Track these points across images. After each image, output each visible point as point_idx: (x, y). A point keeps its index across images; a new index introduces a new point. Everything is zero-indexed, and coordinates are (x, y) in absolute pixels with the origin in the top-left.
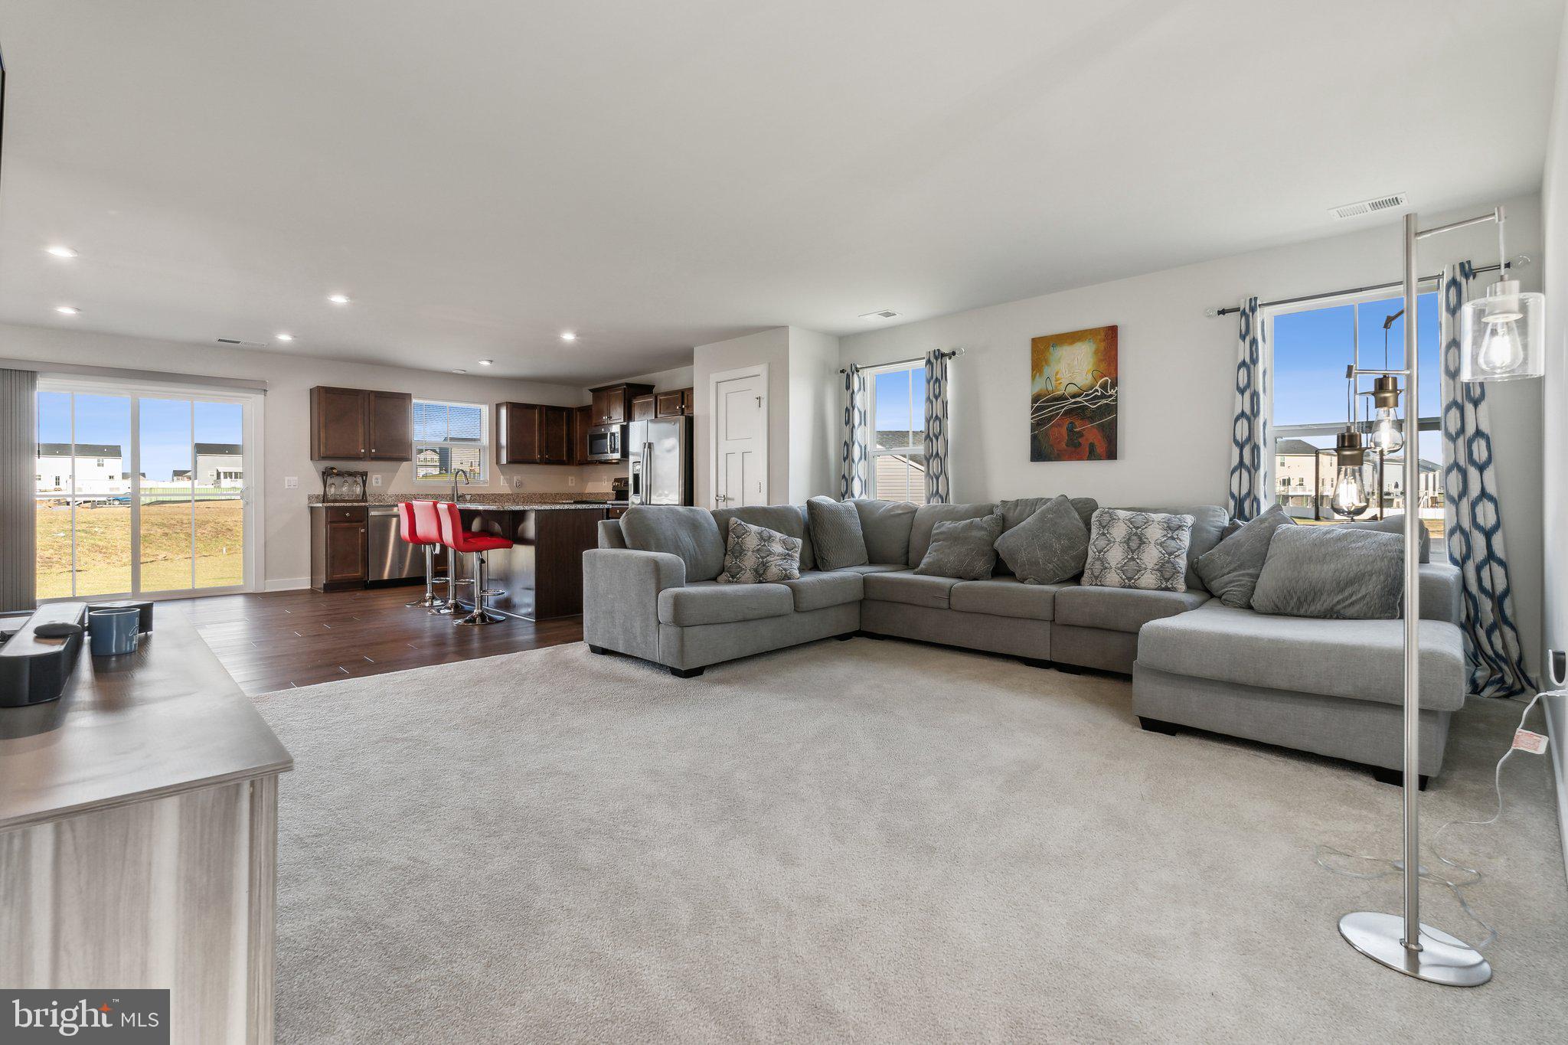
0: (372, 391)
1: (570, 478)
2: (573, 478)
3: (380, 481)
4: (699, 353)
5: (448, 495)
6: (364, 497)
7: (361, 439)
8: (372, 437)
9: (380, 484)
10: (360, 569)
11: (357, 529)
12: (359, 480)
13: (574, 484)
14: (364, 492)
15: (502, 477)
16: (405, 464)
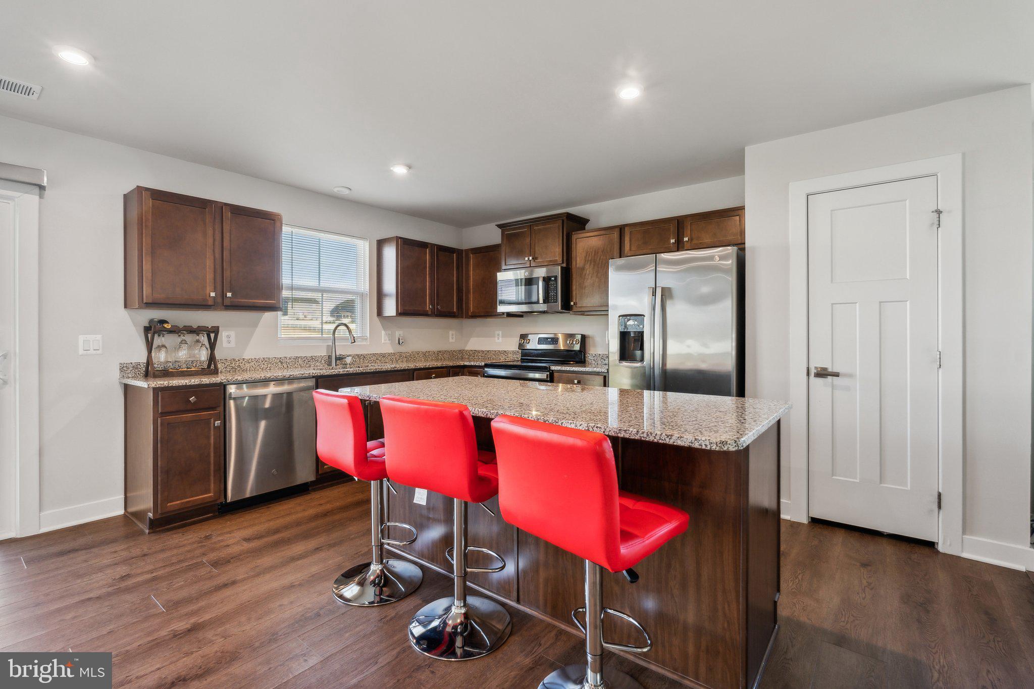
0: (226, 204)
1: (451, 333)
2: (454, 333)
3: (233, 339)
4: (752, 154)
5: (322, 357)
6: (212, 367)
7: (209, 276)
8: (227, 274)
9: (233, 344)
10: (212, 486)
11: (207, 422)
12: (204, 339)
13: (454, 341)
14: (212, 359)
15: (383, 332)
16: (268, 315)
